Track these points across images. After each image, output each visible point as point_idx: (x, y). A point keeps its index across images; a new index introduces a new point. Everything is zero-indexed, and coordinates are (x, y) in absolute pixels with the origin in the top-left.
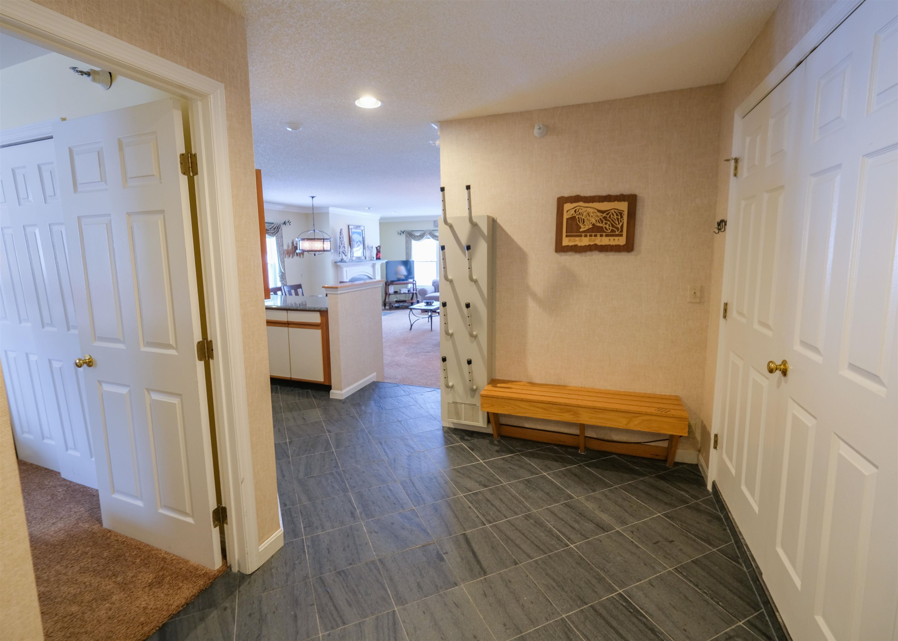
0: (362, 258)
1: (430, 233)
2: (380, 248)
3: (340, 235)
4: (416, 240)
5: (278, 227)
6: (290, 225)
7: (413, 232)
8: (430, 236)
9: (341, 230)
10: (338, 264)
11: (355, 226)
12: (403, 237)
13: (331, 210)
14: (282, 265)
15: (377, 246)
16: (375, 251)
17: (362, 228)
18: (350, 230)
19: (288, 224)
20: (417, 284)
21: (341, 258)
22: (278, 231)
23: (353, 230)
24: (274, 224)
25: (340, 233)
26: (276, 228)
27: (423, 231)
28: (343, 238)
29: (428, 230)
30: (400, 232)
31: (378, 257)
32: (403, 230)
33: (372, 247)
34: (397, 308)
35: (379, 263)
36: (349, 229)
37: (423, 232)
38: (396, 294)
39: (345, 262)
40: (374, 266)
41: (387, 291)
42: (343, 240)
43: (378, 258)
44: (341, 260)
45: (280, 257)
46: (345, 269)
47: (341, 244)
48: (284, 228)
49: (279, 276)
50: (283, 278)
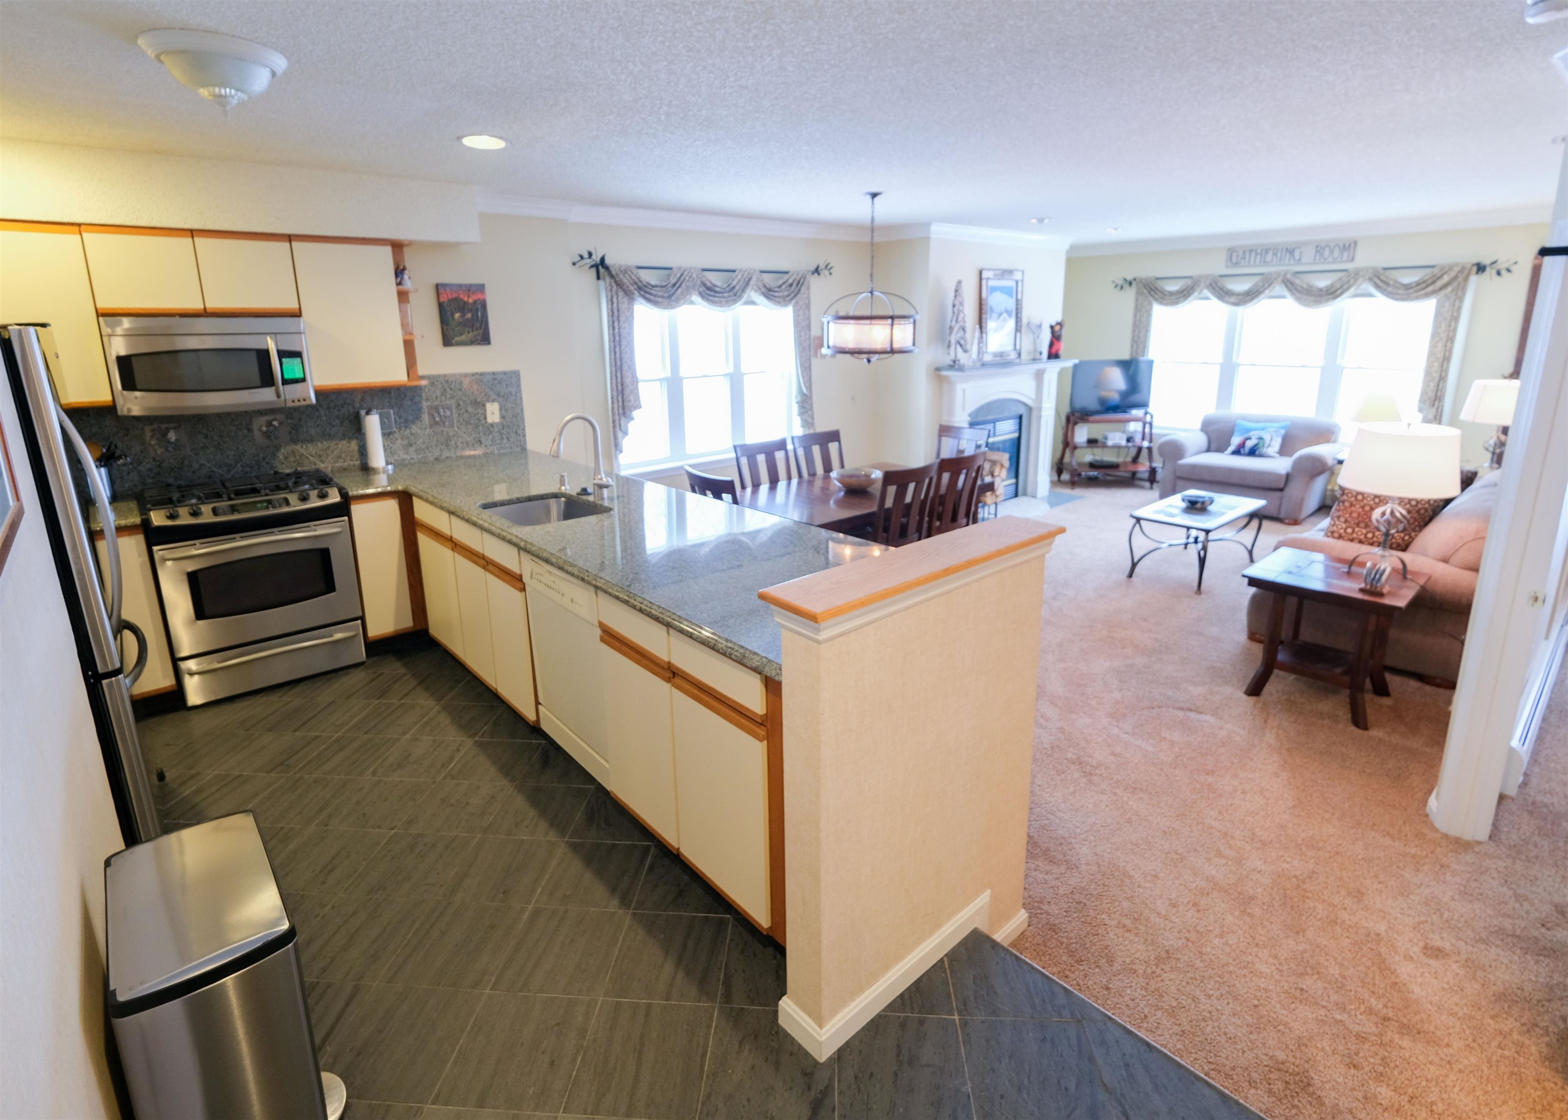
0: (1009, 355)
1: (1211, 285)
2: (1061, 329)
3: (955, 296)
4: (1167, 304)
5: (799, 281)
6: (831, 274)
7: (1158, 282)
8: (1212, 293)
9: (959, 282)
10: (944, 373)
11: (997, 272)
12: (1130, 295)
13: (937, 231)
14: (803, 377)
15: (1053, 323)
16: (1046, 336)
17: (1018, 276)
18: (984, 282)
19: (826, 272)
20: (1154, 424)
21: (953, 357)
22: (799, 291)
23: (992, 283)
24: (790, 274)
25: (956, 291)
26: (794, 285)
27: (1190, 277)
28: (961, 304)
29: (1207, 277)
30: (1120, 282)
31: (1053, 351)
32: (1129, 278)
33: (1040, 326)
34: (1092, 483)
35: (1053, 370)
36: (981, 279)
37: (1189, 282)
38: (1092, 447)
39: (961, 369)
40: (1039, 376)
41: (1069, 435)
42: (962, 311)
43: (1053, 355)
44: (952, 363)
45: (801, 357)
46: (960, 388)
47: (954, 322)
48: (815, 283)
49: (798, 403)
50: (805, 408)
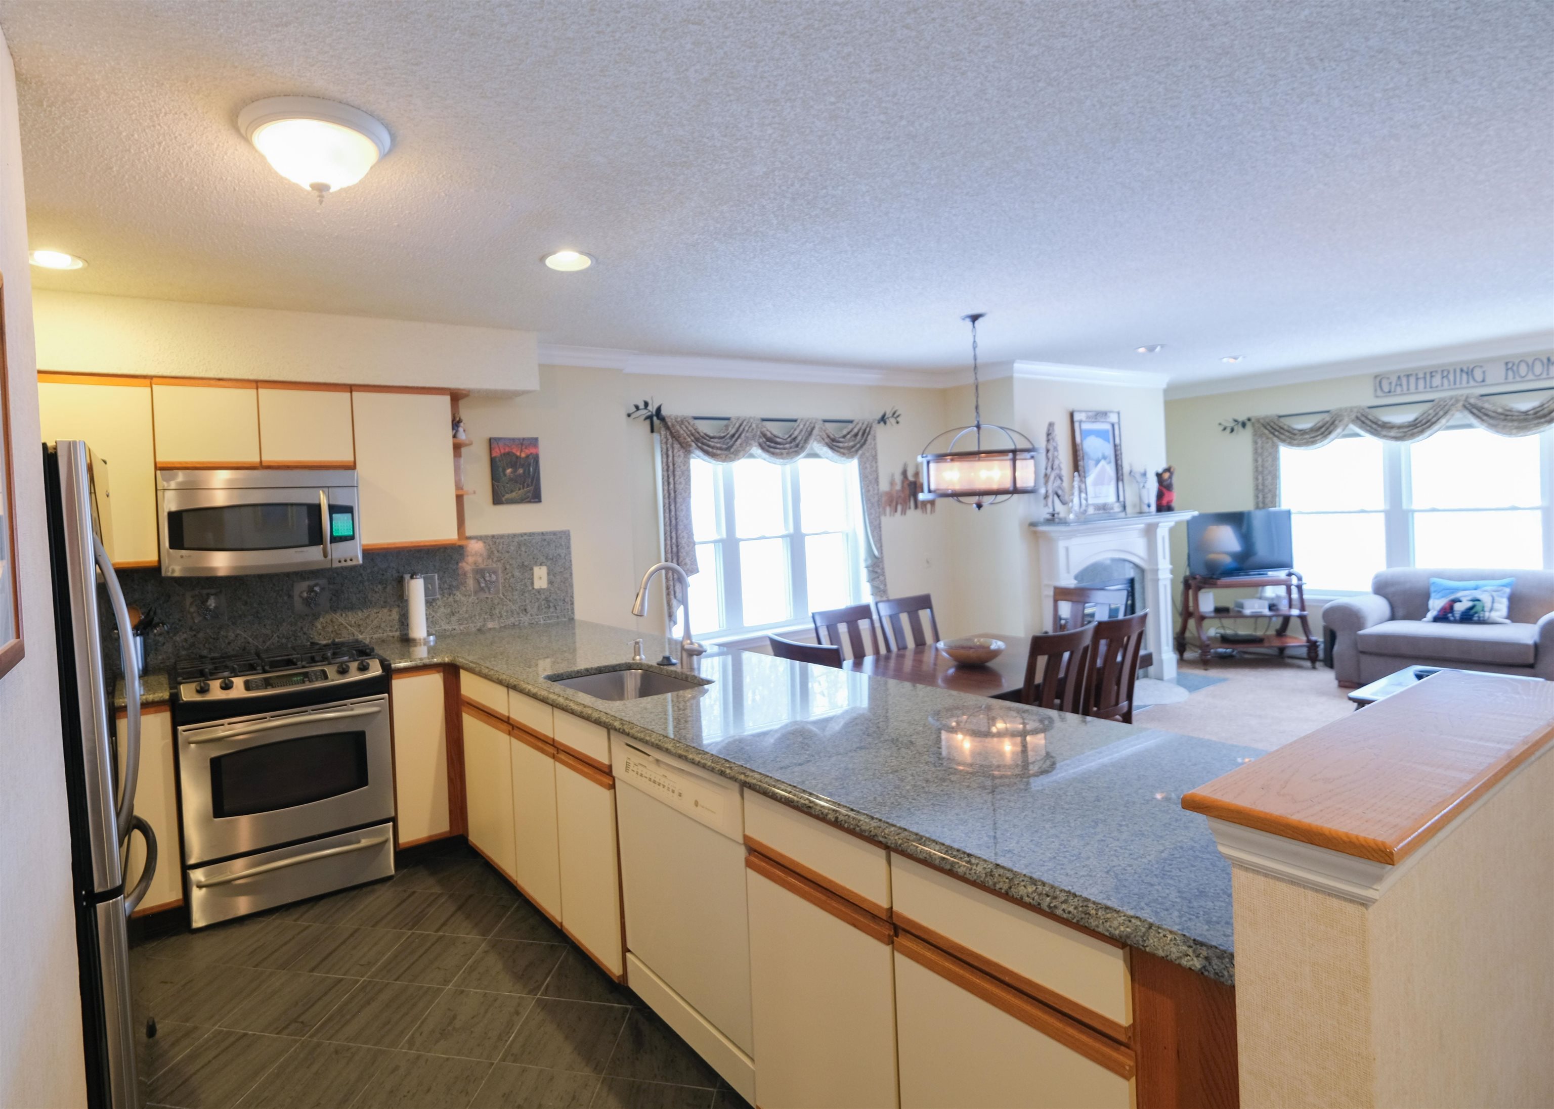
0: (1112, 509)
1: (1357, 418)
2: (1170, 477)
3: (1048, 441)
4: (1299, 445)
5: (865, 430)
6: (898, 423)
7: (1282, 420)
8: (1361, 427)
9: (1051, 425)
10: (1042, 528)
11: (1090, 414)
12: (1245, 438)
13: (1022, 369)
14: (873, 537)
15: (1160, 471)
16: (1153, 486)
17: (1113, 418)
18: (1077, 425)
19: (893, 421)
20: (1304, 587)
21: (1051, 510)
22: (866, 441)
23: (1085, 426)
24: (855, 423)
25: (1048, 435)
26: (860, 434)
27: (1328, 412)
28: (1056, 449)
29: (1351, 410)
30: (1231, 424)
31: (1164, 502)
32: (1242, 418)
33: (1144, 474)
34: (1226, 661)
35: (1166, 523)
36: (1072, 422)
37: (1327, 417)
38: (1220, 618)
39: (1064, 522)
40: (1150, 532)
41: (1191, 604)
42: (1057, 457)
43: (1164, 507)
44: (1049, 516)
45: (870, 514)
46: (1062, 545)
47: (1049, 470)
48: (881, 434)
49: (867, 567)
50: (876, 572)
